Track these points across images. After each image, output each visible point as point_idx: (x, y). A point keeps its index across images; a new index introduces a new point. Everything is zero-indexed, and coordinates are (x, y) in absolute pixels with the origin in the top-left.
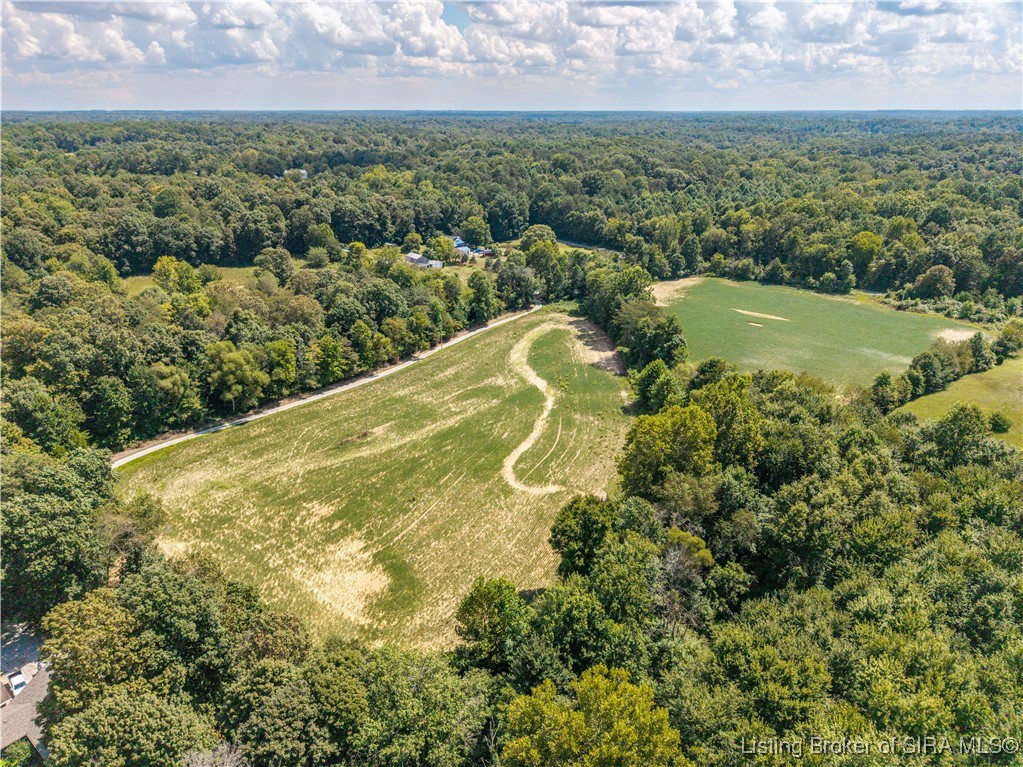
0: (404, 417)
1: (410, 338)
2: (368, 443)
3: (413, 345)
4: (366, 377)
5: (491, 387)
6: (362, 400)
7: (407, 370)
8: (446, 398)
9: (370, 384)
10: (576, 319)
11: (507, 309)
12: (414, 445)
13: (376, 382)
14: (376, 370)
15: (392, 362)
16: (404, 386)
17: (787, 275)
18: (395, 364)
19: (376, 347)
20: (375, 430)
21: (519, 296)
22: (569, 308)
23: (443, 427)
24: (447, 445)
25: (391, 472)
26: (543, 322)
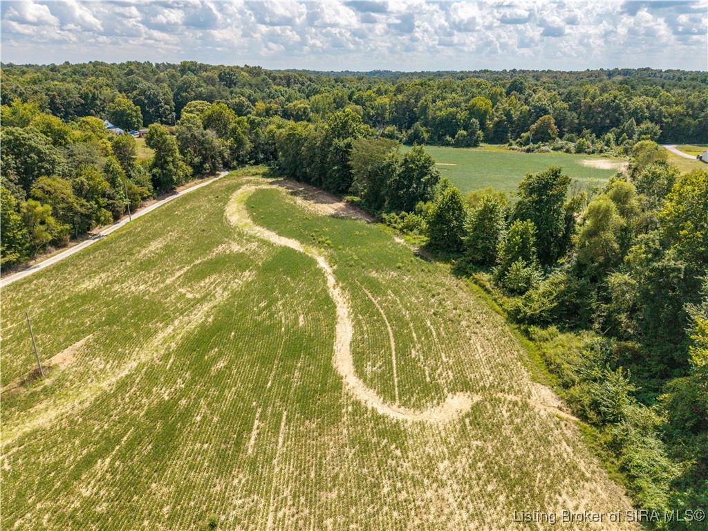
0: (109, 323)
1: (81, 206)
2: (48, 392)
3: (88, 217)
4: (17, 271)
5: (229, 256)
6: (17, 308)
7: (87, 252)
8: (168, 281)
9: (28, 281)
10: (274, 180)
11: (193, 176)
12: (151, 376)
13: (38, 276)
14: (33, 258)
15: (58, 244)
16: (90, 275)
17: (426, 136)
18: (65, 246)
19: (27, 221)
20: (57, 359)
21: (205, 159)
22: (261, 172)
23: (187, 328)
24: (214, 360)
25: (122, 456)
26: (243, 184)
